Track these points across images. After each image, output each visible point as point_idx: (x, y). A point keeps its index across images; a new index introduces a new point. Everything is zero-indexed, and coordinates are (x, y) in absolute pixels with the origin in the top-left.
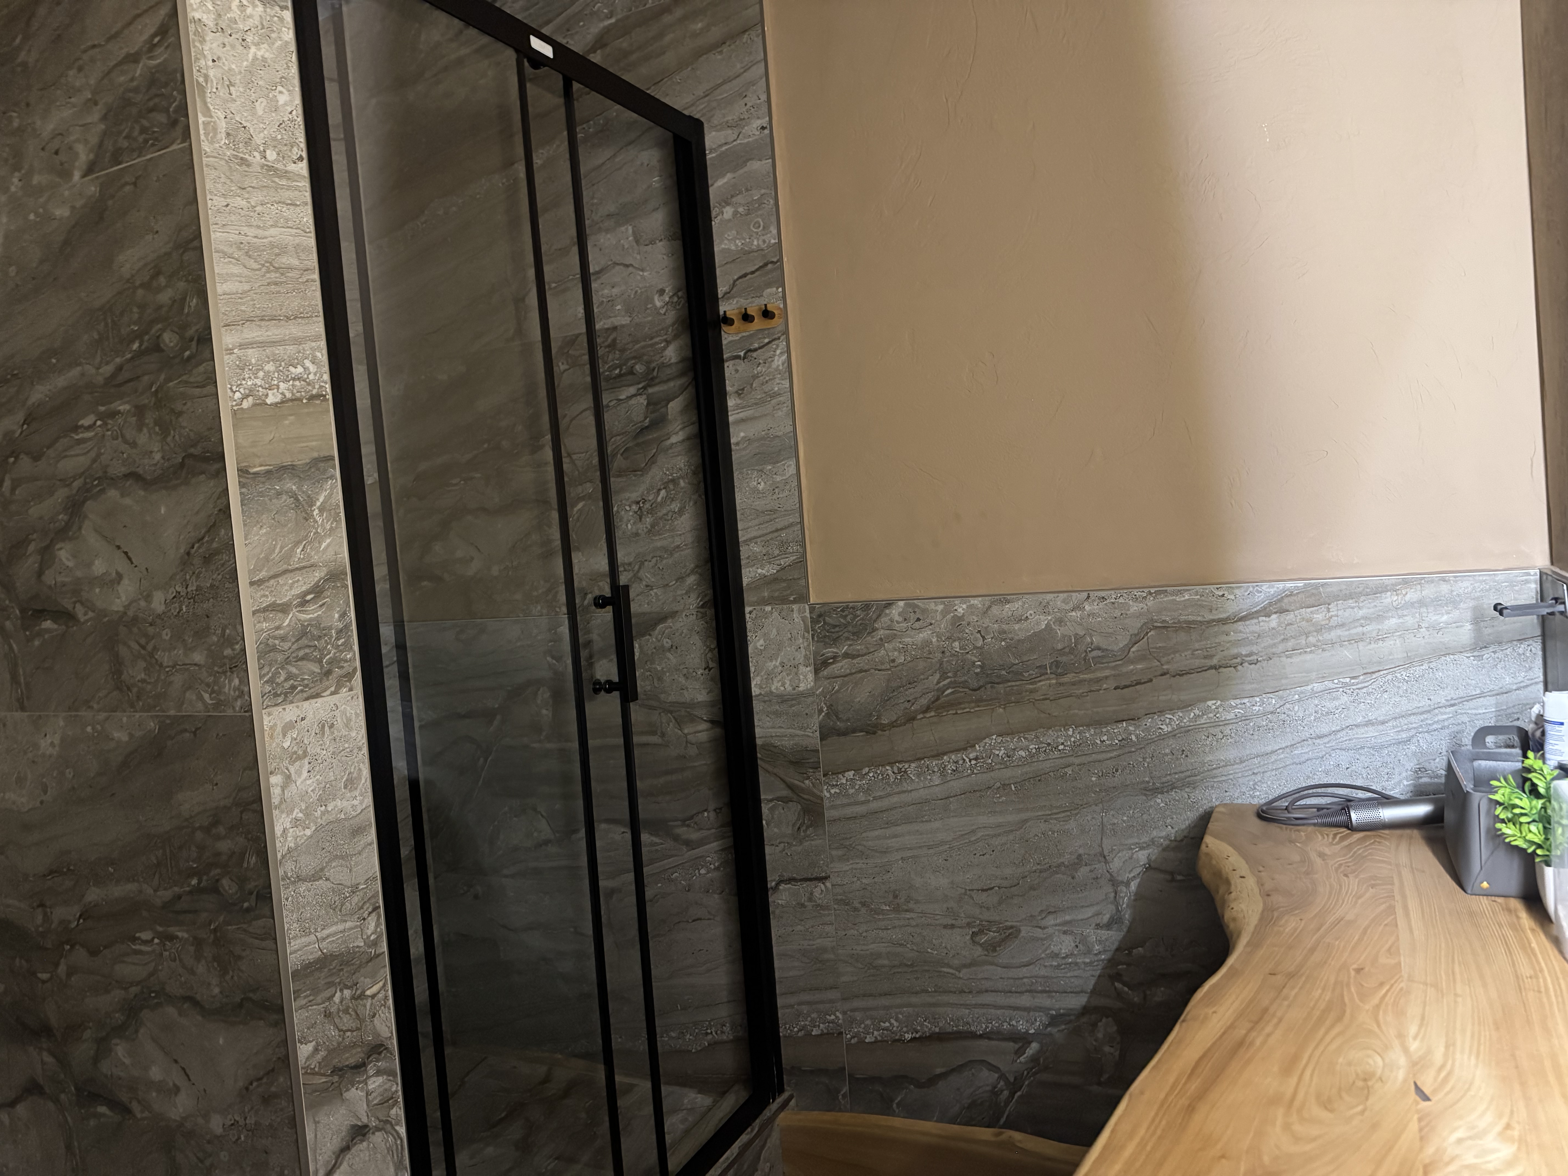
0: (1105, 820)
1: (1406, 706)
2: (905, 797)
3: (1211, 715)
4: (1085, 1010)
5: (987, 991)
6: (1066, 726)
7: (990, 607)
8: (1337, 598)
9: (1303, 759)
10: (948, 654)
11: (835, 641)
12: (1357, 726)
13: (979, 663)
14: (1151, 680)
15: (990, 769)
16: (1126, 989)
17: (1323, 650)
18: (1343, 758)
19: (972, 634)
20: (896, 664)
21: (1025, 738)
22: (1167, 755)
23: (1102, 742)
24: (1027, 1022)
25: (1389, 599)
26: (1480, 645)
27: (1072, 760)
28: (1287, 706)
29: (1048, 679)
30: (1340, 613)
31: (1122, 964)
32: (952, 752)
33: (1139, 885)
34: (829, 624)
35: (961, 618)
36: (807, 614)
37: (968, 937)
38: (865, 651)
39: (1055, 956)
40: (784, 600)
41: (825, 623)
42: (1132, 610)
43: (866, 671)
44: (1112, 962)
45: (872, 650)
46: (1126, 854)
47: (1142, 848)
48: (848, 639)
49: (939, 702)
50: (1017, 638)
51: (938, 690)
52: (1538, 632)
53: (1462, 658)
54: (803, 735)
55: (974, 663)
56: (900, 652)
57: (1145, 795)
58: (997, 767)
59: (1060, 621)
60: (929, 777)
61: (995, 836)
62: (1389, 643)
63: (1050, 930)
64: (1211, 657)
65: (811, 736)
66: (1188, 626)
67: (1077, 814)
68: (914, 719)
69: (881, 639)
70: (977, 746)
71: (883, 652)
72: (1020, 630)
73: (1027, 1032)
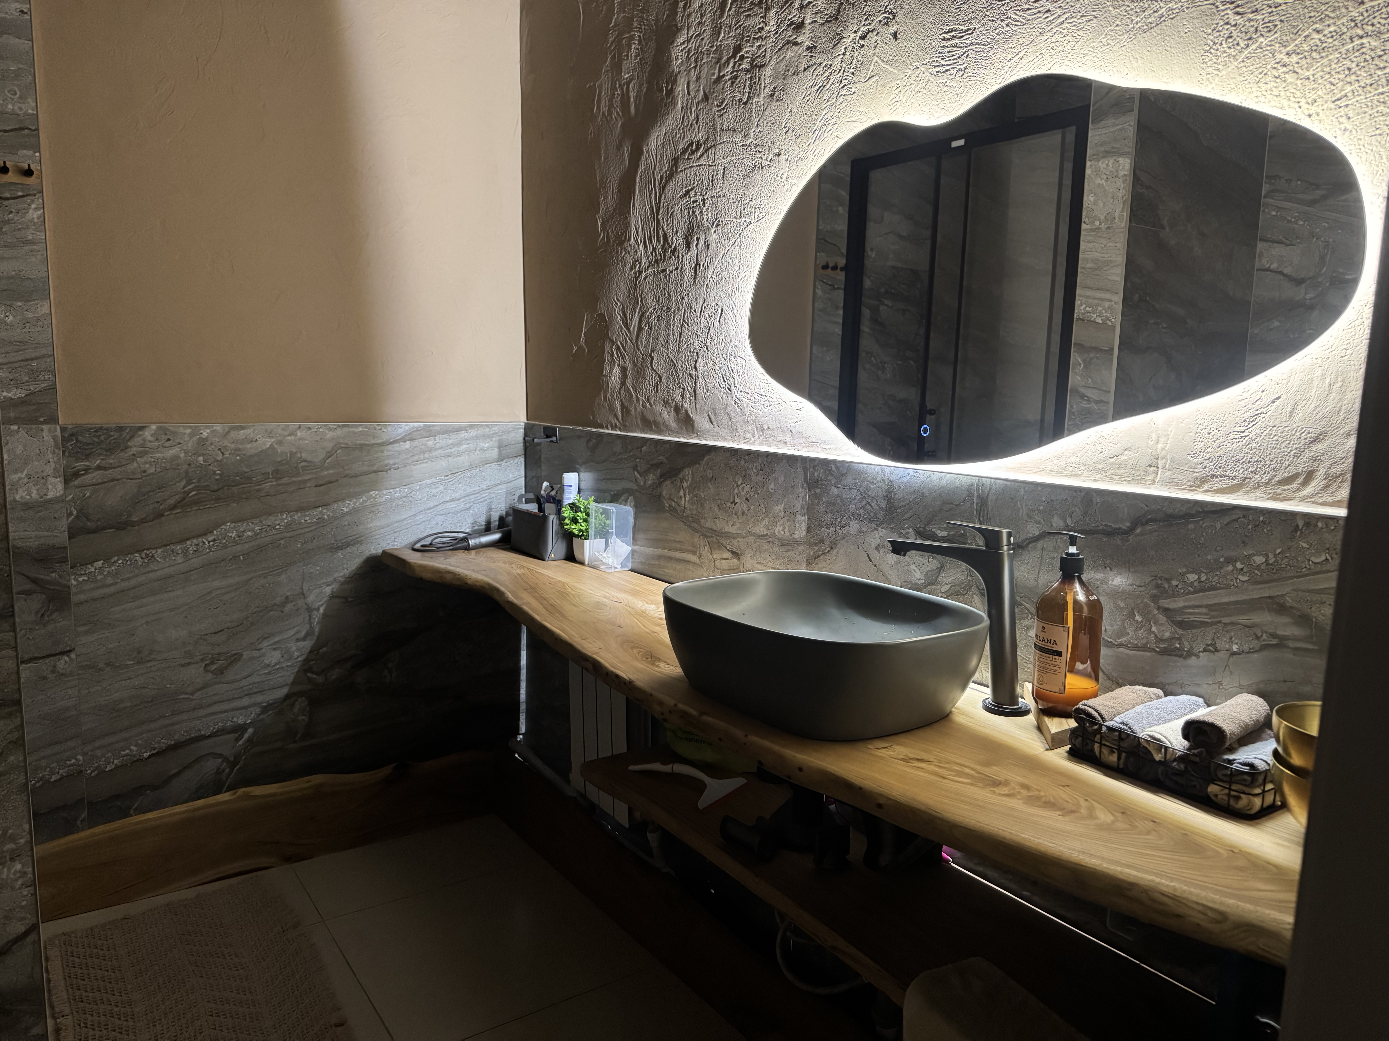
0: (305, 571)
1: (469, 490)
2: (152, 575)
3: (372, 500)
4: (287, 697)
5: (215, 703)
6: (281, 512)
7: (229, 432)
8: (439, 433)
9: (420, 522)
10: (193, 466)
11: (88, 457)
12: (447, 502)
13: (219, 472)
14: (337, 480)
15: (225, 546)
16: (314, 676)
17: (432, 461)
18: (440, 519)
19: (214, 451)
20: (147, 474)
21: (252, 523)
22: (345, 526)
23: (306, 521)
24: (245, 716)
25: (463, 434)
26: (501, 459)
27: (286, 534)
28: (413, 493)
29: (270, 482)
30: (441, 441)
31: (313, 660)
32: (194, 537)
33: (325, 610)
34: (81, 442)
35: (206, 439)
36: (58, 433)
37: (202, 669)
38: (117, 464)
39: (268, 666)
40: (34, 421)
41: (77, 441)
42: (328, 436)
43: (118, 480)
44: (306, 661)
45: (124, 463)
46: (318, 591)
47: (328, 585)
48: (100, 454)
49: (184, 502)
50: (248, 454)
51: (184, 492)
52: (523, 453)
53: (493, 465)
54: (50, 536)
55: (215, 472)
56: (151, 465)
57: (332, 552)
58: (230, 545)
59: (280, 443)
60: (173, 558)
61: (226, 593)
62: (462, 458)
63: (264, 650)
64: (374, 465)
65: (60, 535)
66: (361, 447)
67: (286, 570)
68: (162, 515)
69: (134, 455)
70: (215, 532)
71: (135, 465)
72: (250, 449)
73: (245, 723)
